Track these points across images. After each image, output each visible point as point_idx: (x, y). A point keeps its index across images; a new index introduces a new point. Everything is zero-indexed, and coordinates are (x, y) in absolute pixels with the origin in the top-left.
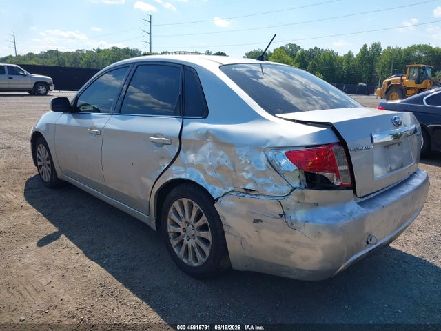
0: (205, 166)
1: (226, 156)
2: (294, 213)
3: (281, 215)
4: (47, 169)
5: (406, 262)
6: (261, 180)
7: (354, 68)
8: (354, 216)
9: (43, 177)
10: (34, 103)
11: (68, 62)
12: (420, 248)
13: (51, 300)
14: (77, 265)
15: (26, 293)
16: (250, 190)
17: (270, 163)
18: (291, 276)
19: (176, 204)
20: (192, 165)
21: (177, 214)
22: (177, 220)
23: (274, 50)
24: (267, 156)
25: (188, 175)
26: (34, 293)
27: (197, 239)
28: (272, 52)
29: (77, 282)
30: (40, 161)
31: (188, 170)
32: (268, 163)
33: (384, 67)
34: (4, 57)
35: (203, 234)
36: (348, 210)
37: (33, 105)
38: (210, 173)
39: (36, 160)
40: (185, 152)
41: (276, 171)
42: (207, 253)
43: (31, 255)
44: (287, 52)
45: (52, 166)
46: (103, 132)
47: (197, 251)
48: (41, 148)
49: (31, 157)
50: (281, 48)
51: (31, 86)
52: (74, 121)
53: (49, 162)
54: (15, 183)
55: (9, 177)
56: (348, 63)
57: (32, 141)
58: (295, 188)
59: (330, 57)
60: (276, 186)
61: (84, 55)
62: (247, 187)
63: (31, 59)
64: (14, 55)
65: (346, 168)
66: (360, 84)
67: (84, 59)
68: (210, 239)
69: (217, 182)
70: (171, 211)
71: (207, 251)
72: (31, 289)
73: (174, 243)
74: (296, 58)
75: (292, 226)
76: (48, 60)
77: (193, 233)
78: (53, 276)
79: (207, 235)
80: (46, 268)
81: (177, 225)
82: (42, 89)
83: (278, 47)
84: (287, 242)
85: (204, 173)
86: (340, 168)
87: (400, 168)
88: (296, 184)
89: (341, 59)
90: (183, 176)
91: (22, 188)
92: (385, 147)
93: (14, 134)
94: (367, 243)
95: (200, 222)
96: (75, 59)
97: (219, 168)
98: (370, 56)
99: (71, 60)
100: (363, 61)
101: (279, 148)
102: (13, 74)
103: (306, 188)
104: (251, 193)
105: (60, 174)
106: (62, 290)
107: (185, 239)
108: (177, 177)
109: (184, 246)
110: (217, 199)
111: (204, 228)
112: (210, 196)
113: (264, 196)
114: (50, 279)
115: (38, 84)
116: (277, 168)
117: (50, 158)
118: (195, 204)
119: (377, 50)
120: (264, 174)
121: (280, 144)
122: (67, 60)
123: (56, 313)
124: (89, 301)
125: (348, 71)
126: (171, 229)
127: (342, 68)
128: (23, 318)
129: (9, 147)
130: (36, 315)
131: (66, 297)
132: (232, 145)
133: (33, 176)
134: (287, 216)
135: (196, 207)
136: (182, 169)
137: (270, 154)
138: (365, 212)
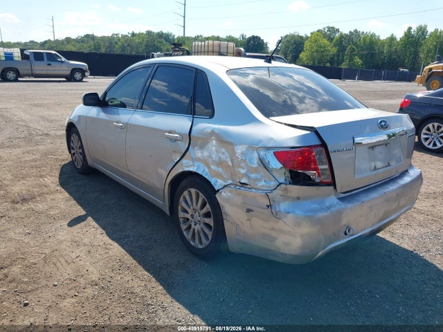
0: (210, 161)
1: (227, 154)
2: (279, 205)
3: (268, 206)
4: (79, 157)
5: (396, 254)
6: (253, 176)
7: (396, 52)
8: (331, 209)
9: (76, 164)
10: (70, 90)
11: (104, 46)
12: (415, 241)
13: (78, 271)
14: (101, 243)
15: (59, 264)
16: (244, 184)
17: (261, 160)
18: (276, 259)
19: (186, 193)
20: (198, 160)
21: (186, 202)
22: (186, 207)
23: (312, 34)
24: (259, 155)
25: (196, 168)
26: (65, 264)
27: (202, 225)
28: (309, 35)
29: (101, 257)
30: (73, 149)
31: (196, 164)
32: (259, 162)
33: (429, 51)
34: (43, 41)
35: (207, 220)
36: (327, 204)
37: (70, 92)
38: (213, 167)
39: (70, 148)
40: (194, 148)
41: (266, 168)
42: (210, 237)
43: (64, 233)
44: (325, 35)
45: (83, 154)
46: (127, 127)
47: (202, 234)
48: (74, 137)
49: (66, 144)
50: (318, 31)
51: (68, 72)
52: (103, 115)
53: (81, 151)
54: (51, 169)
55: (48, 163)
56: (390, 46)
57: (66, 131)
58: (281, 184)
59: (371, 40)
60: (265, 181)
61: (119, 39)
62: (242, 181)
63: (68, 43)
64: (52, 39)
65: (326, 167)
66: (402, 70)
67: (119, 43)
68: (212, 225)
69: (219, 175)
70: (181, 199)
71: (210, 234)
72: (63, 260)
73: (184, 227)
74: (334, 41)
75: (277, 216)
76: (85, 45)
77: (199, 219)
78: (81, 251)
79: (210, 221)
80: (76, 244)
81: (186, 211)
82: (78, 76)
83: (316, 30)
84: (273, 229)
85: (209, 168)
86: (320, 167)
87: (386, 166)
88: (282, 180)
89: (383, 43)
90: (191, 169)
91: (57, 173)
92: (369, 148)
93: (51, 121)
94: (346, 234)
95: (205, 210)
96: (111, 43)
97: (220, 163)
98: (414, 40)
99: (107, 44)
100: (406, 45)
101: (268, 149)
102: (52, 61)
103: (290, 184)
104: (245, 186)
105: (90, 162)
106: (88, 263)
107: (193, 224)
108: (186, 169)
109: (192, 230)
110: (219, 190)
111: (207, 215)
112: (212, 187)
113: (256, 189)
114: (79, 254)
115: (75, 70)
116: (266, 165)
117: (82, 147)
118: (201, 194)
119: (423, 33)
120: (256, 170)
121: (270, 145)
122: (102, 44)
123: (82, 281)
124: (108, 273)
125: (390, 56)
126: (181, 214)
127: (383, 52)
128: (56, 284)
129: (47, 135)
130: (66, 282)
131: (91, 269)
132: (231, 144)
133: (67, 162)
134: (273, 208)
135: (202, 197)
136: (191, 163)
137: (262, 153)
138: (343, 206)
